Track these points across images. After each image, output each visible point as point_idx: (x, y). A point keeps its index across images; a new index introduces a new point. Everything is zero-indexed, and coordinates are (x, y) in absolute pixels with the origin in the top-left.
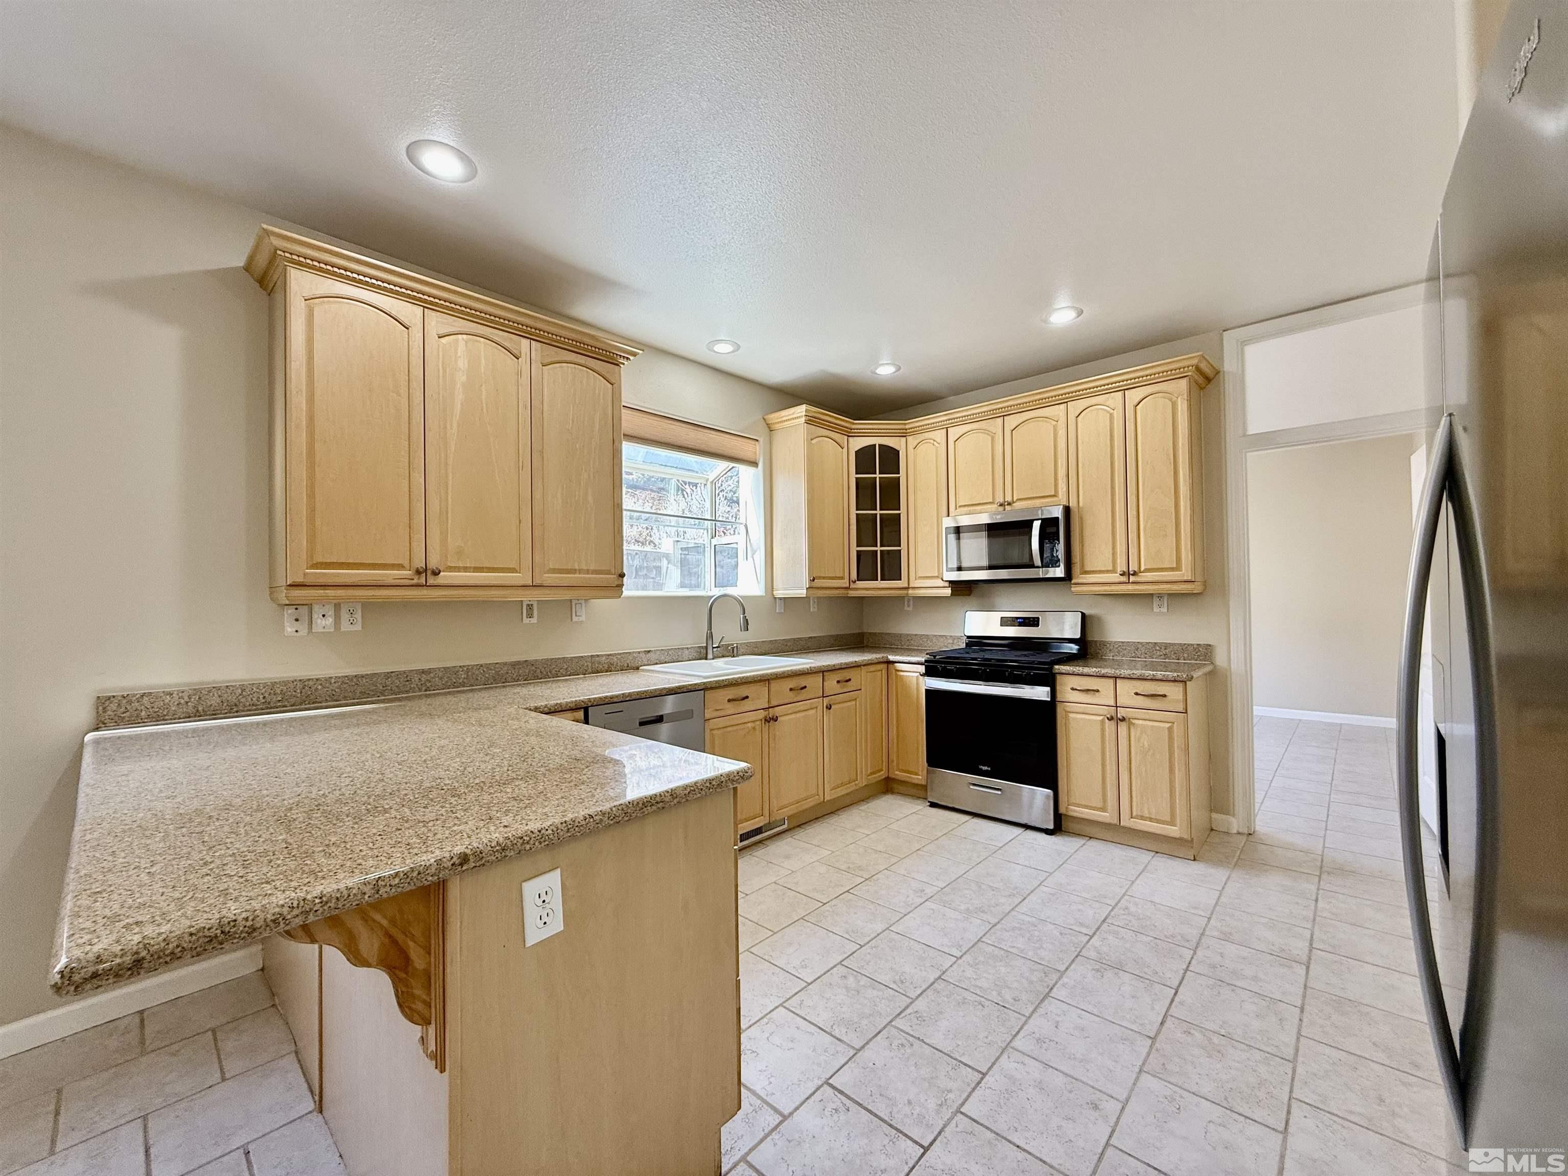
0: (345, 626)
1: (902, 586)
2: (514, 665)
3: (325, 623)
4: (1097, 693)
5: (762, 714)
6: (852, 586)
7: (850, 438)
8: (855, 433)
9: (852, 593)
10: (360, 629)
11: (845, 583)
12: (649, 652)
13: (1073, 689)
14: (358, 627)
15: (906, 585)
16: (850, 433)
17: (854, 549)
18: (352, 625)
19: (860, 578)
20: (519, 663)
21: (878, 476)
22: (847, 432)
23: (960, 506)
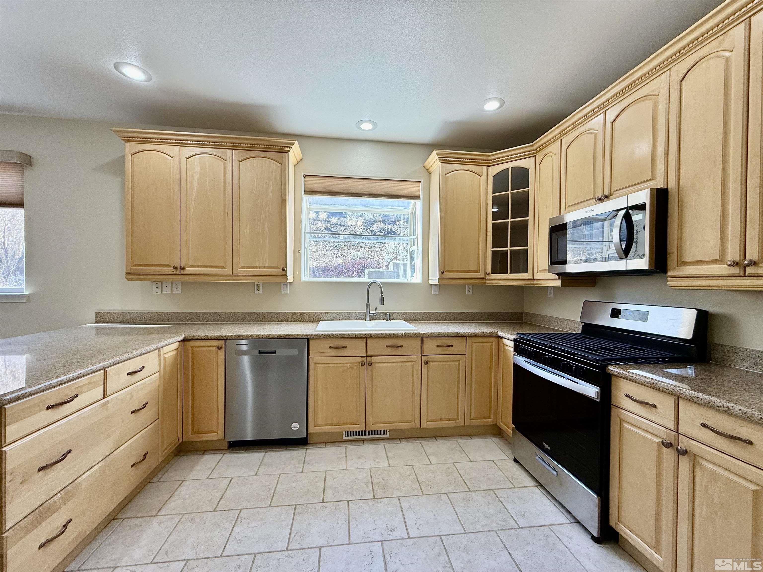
0: (175, 292)
1: (527, 277)
2: (248, 313)
3: (167, 290)
4: (654, 409)
5: (359, 359)
6: (488, 277)
7: (490, 168)
8: (493, 162)
9: (488, 283)
10: (181, 292)
11: (480, 274)
12: (328, 313)
13: (627, 396)
14: (180, 292)
15: (531, 277)
16: (488, 163)
17: (490, 250)
18: (178, 291)
19: (494, 271)
20: (251, 313)
21: (510, 192)
22: (486, 163)
23: (569, 206)
